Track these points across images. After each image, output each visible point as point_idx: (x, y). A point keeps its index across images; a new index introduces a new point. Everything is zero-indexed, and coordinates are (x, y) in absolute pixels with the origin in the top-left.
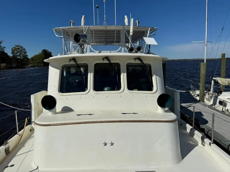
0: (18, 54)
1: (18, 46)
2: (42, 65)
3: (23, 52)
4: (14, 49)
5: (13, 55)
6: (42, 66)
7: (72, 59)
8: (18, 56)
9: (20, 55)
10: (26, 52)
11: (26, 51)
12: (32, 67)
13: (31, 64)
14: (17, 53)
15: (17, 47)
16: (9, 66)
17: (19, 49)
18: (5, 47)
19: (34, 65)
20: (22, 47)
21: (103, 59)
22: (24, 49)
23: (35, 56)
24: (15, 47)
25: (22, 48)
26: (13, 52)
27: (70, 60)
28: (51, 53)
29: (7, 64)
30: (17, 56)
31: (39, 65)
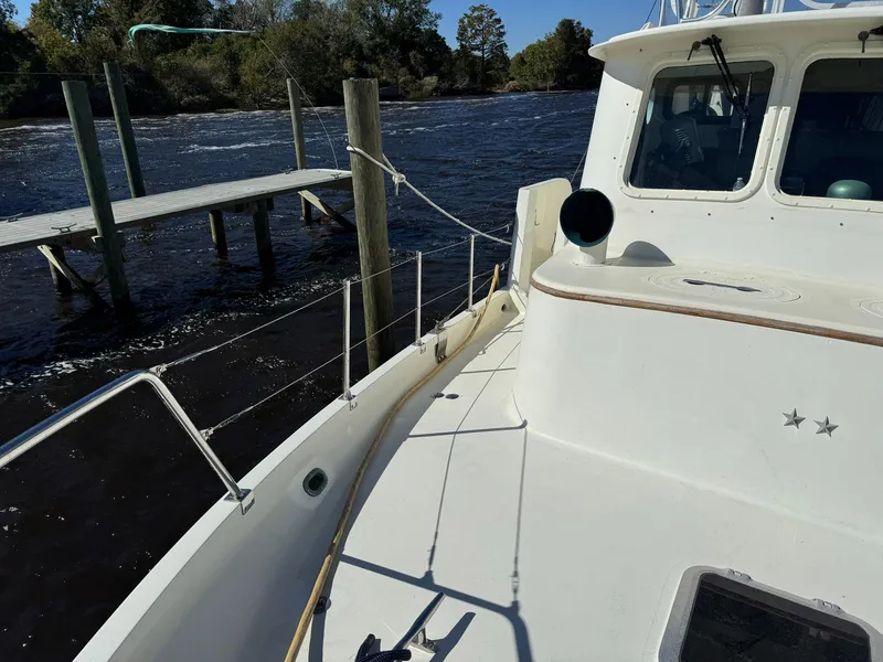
0: (478, 40)
1: (481, 8)
2: (550, 83)
3: (492, 33)
4: (466, 20)
5: (462, 46)
6: (552, 89)
7: (707, 42)
8: (477, 48)
9: (483, 43)
10: (502, 30)
11: (502, 27)
12: (514, 91)
13: (513, 79)
14: (474, 36)
15: (476, 14)
16: (446, 85)
17: (480, 19)
18: (439, 17)
19: (525, 86)
20: (491, 13)
21: (863, 37)
22: (499, 21)
23: (529, 47)
24: (469, 13)
25: (491, 16)
26: (461, 35)
27: (696, 46)
28: (590, 35)
29: (441, 77)
30: (473, 49)
31: (540, 86)
